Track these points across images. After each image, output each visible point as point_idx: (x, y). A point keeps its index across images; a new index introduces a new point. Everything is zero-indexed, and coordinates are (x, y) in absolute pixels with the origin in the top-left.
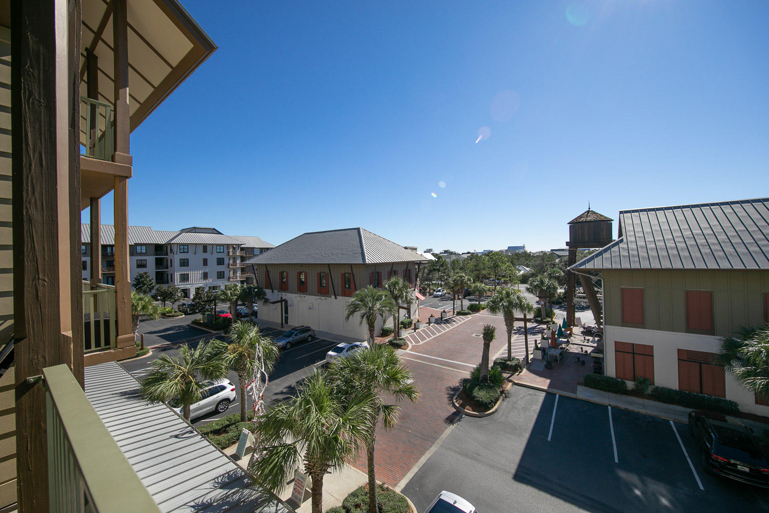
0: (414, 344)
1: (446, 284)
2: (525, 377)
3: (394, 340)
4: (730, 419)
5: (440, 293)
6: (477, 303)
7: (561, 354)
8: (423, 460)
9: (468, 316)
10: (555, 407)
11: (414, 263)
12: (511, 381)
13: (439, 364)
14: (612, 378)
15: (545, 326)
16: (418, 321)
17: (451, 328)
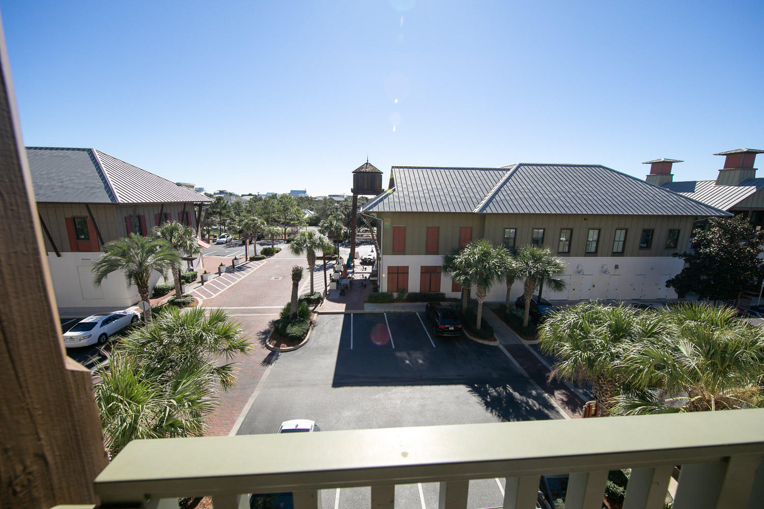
0: (205, 298)
1: (229, 229)
2: (327, 305)
3: (176, 298)
4: (443, 304)
5: (225, 239)
6: (271, 246)
7: (351, 282)
8: (247, 408)
9: (263, 260)
10: (352, 323)
11: (192, 204)
12: (315, 312)
13: (241, 314)
14: (386, 293)
15: (334, 262)
16: (205, 272)
17: (247, 275)
